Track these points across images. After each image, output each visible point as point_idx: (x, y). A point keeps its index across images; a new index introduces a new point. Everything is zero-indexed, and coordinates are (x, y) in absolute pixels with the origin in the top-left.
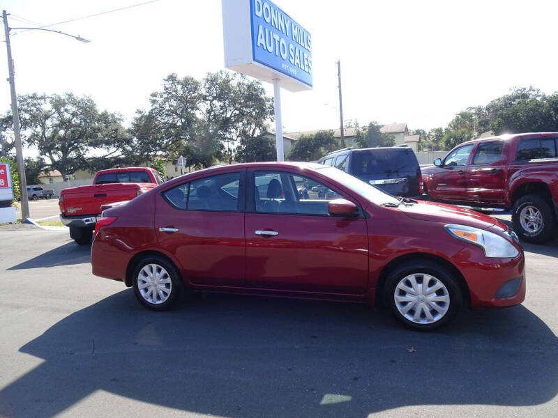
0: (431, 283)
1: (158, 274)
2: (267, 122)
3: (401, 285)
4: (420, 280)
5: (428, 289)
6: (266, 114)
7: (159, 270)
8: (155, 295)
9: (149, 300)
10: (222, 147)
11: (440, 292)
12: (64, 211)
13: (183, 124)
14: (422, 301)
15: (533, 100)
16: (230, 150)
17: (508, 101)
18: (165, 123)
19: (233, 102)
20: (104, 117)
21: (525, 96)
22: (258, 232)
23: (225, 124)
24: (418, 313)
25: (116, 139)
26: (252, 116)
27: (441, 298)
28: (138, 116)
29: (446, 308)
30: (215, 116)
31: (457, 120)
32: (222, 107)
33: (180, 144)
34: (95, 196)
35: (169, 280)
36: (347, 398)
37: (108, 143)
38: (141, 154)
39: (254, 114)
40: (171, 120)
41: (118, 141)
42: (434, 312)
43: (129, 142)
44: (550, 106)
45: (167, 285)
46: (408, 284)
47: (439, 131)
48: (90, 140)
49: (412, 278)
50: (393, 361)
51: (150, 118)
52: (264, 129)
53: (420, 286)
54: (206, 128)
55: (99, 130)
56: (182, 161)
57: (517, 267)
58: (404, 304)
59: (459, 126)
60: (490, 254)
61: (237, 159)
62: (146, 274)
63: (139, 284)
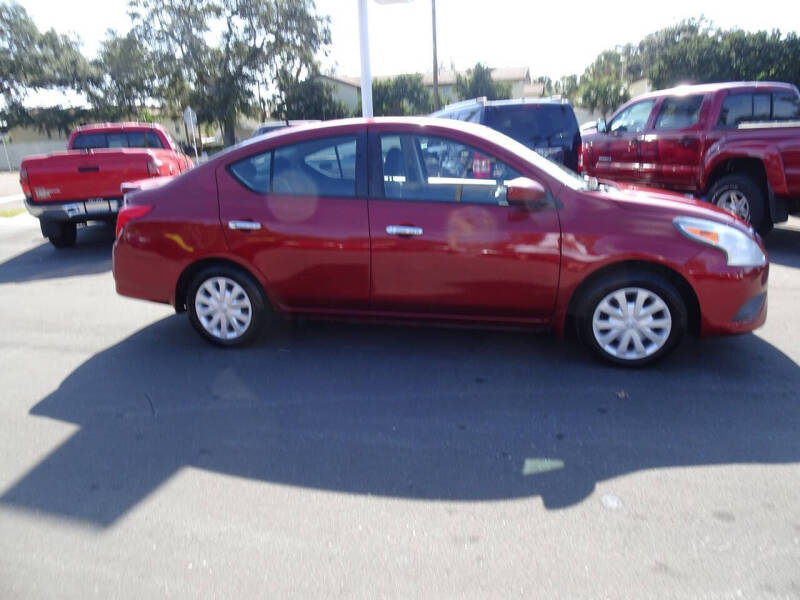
0: (648, 302)
1: (228, 294)
2: (318, 57)
3: (604, 306)
4: (631, 298)
5: (643, 311)
6: (318, 42)
7: (230, 288)
8: (224, 325)
9: (216, 333)
10: (250, 94)
11: (658, 315)
12: (29, 194)
13: (186, 57)
14: (632, 327)
15: (705, 35)
16: (262, 100)
17: (670, 37)
18: (154, 54)
19: (265, 21)
20: (50, 40)
21: (693, 29)
22: (392, 230)
23: (254, 57)
24: (624, 344)
25: (74, 76)
26: (294, 46)
27: (659, 323)
28: (109, 38)
29: (665, 336)
30: (237, 44)
31: (599, 62)
32: (247, 30)
33: (182, 88)
34: (81, 170)
35: (247, 302)
36: (557, 464)
37: (62, 83)
38: (121, 104)
39: (298, 42)
40: (165, 49)
41: (79, 80)
42: (647, 342)
43: (98, 82)
44: (731, 45)
45: (245, 311)
46: (614, 303)
47: (573, 79)
48: (30, 77)
49: (620, 296)
50: (603, 411)
51: (130, 43)
52: (315, 68)
53: (631, 306)
54: (223, 63)
55: (45, 60)
56: (191, 115)
57: (760, 278)
58: (605, 332)
59: (601, 72)
60: (734, 260)
61: (276, 115)
62: (207, 294)
63: (198, 309)
